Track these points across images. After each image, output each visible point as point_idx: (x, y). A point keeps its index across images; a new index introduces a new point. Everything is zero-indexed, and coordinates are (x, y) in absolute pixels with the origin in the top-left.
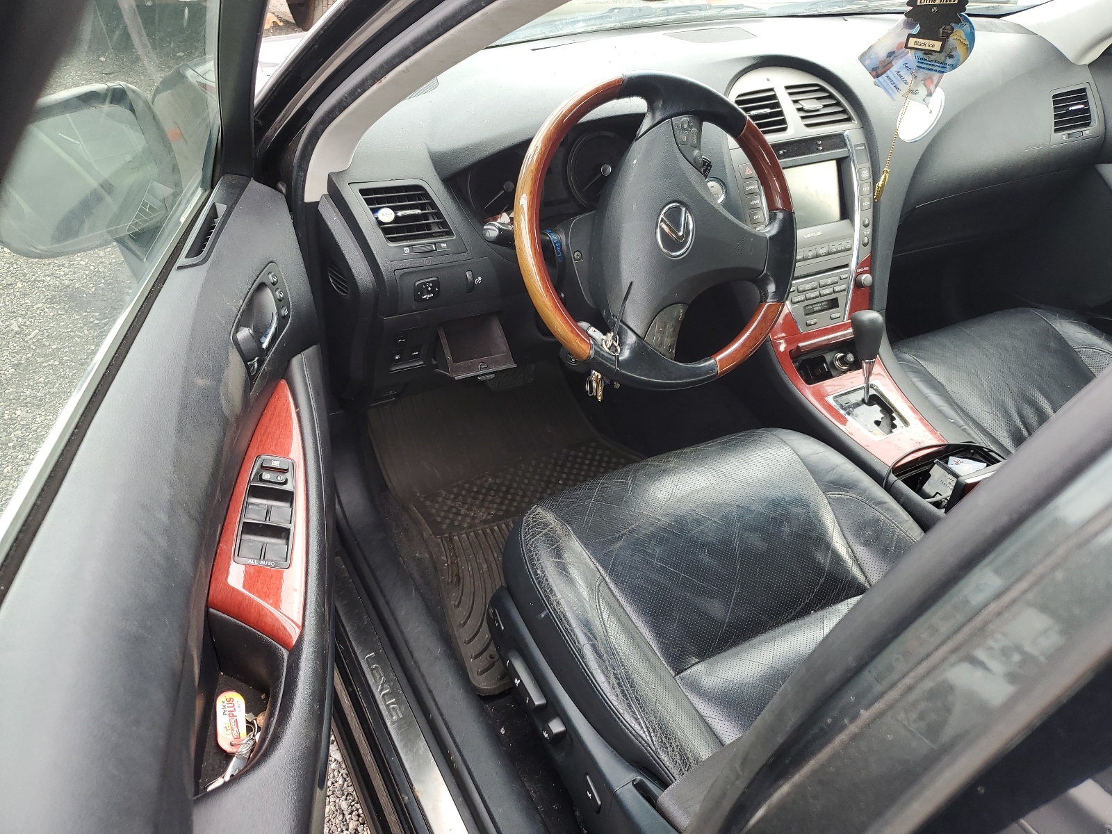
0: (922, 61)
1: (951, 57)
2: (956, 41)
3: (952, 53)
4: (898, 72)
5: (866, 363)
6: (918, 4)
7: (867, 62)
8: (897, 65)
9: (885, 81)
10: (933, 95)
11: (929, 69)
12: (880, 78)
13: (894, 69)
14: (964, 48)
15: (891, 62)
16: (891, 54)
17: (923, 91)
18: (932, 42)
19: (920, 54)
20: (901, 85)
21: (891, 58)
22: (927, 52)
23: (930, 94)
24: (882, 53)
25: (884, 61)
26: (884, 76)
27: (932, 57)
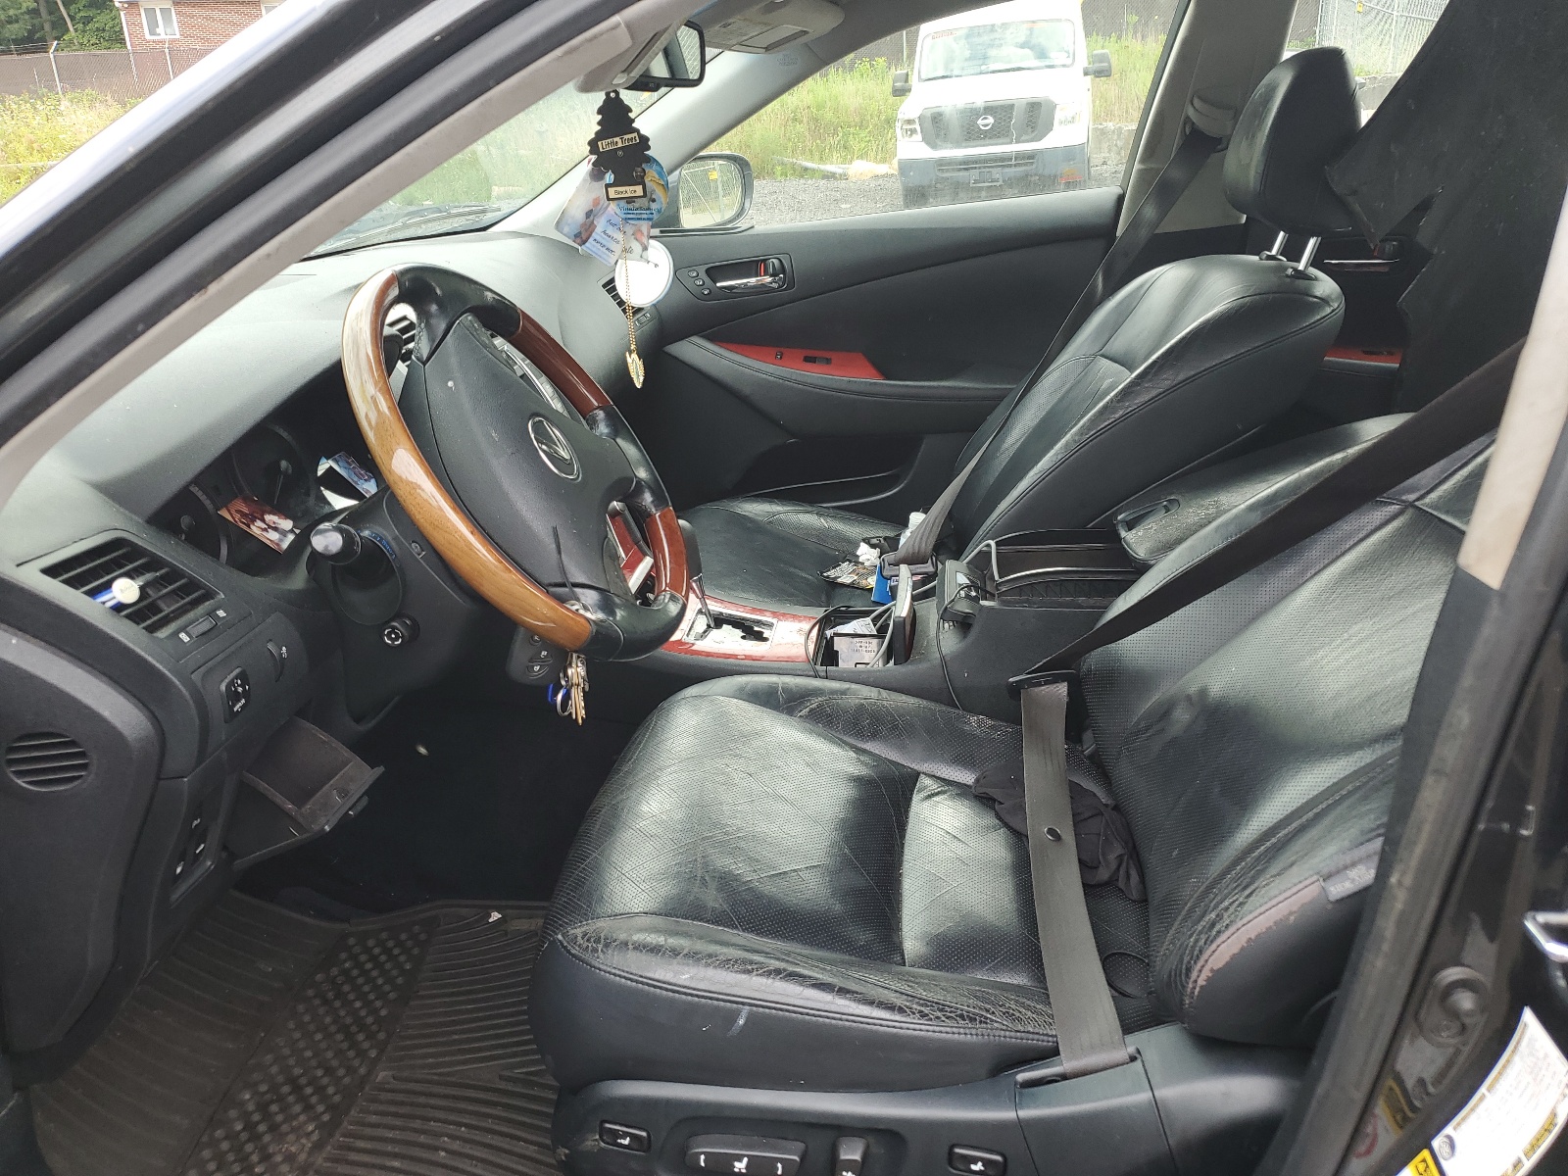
0: (628, 211)
1: (654, 201)
2: (651, 183)
3: (653, 196)
4: (604, 232)
5: (695, 581)
6: (601, 150)
7: (566, 230)
8: (601, 225)
9: (594, 246)
10: (649, 249)
11: (639, 219)
12: (587, 244)
13: (599, 229)
14: (661, 187)
15: (593, 222)
16: (589, 214)
17: (636, 247)
18: (632, 188)
19: (623, 203)
20: (613, 246)
21: (592, 218)
22: (630, 200)
23: (645, 248)
24: (578, 215)
25: (583, 225)
26: (591, 240)
27: (637, 205)
